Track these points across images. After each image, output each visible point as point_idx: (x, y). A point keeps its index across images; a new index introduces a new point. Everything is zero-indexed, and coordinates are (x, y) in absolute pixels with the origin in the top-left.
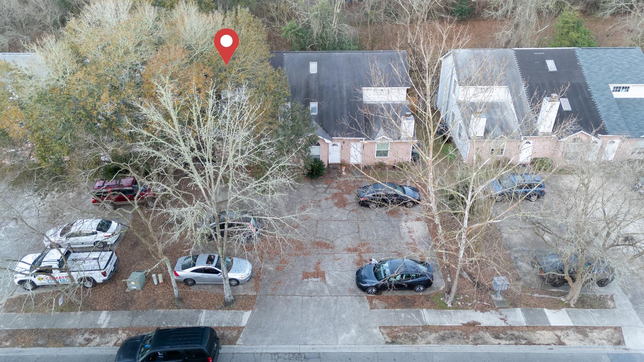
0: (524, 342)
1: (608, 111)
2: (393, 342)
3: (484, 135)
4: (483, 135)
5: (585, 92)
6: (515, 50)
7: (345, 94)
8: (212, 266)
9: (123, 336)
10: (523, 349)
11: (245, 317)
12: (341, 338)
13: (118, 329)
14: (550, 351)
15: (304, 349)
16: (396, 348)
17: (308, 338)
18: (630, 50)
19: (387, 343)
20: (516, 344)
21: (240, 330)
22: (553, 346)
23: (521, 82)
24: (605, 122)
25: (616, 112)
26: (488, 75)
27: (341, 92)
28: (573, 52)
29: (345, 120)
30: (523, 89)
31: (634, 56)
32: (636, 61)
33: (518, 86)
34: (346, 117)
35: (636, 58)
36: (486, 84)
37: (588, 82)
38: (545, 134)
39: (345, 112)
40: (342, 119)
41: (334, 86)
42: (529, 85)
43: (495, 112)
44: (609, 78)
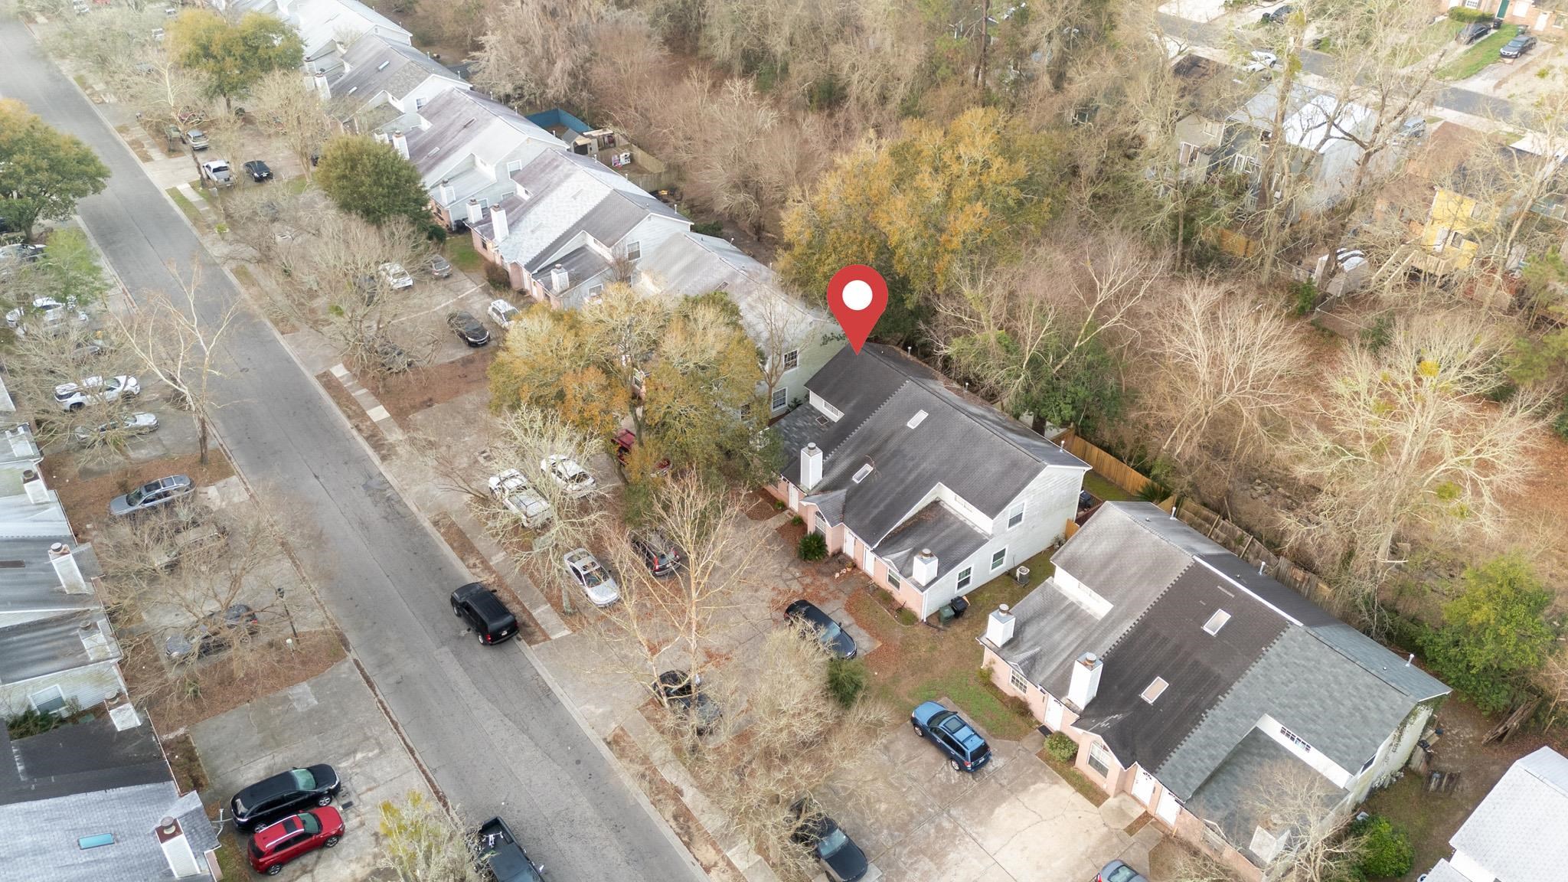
0: (686, 839)
1: (1204, 747)
2: (609, 744)
3: (1004, 646)
4: (999, 645)
5: (1211, 696)
6: (1196, 562)
8: (583, 573)
9: (486, 579)
10: (677, 843)
11: (561, 632)
12: (587, 707)
13: (494, 572)
14: (690, 865)
15: (557, 690)
16: (604, 750)
17: (570, 686)
18: (1393, 692)
19: (605, 740)
20: (678, 834)
21: (547, 638)
22: (698, 864)
23: (1139, 614)
24: (1175, 756)
25: (1212, 757)
26: (1108, 571)
27: (910, 472)
28: (1284, 625)
29: (876, 512)
30: (1126, 627)
31: (1384, 705)
32: (1374, 715)
33: (1126, 616)
34: (882, 507)
35: (1381, 712)
36: (1089, 584)
37: (1236, 686)
38: (1070, 706)
39: (888, 501)
40: (876, 507)
41: (913, 459)
42: (1142, 626)
43: (1071, 630)
44: (1281, 705)
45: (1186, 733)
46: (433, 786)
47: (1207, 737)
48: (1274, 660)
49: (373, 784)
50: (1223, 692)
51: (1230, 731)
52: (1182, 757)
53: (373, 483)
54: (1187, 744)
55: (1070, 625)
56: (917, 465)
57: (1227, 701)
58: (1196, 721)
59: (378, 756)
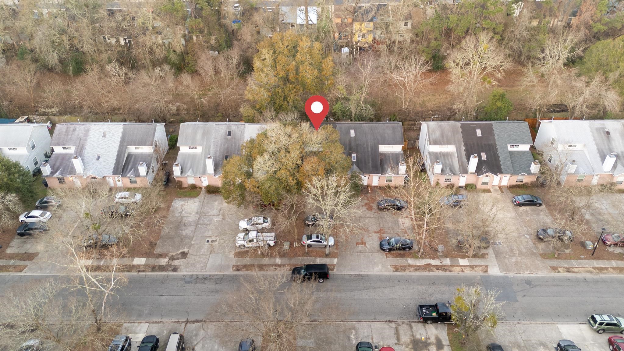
0: (448, 271)
2: (396, 271)
4: (440, 173)
5: (495, 149)
6: (461, 123)
7: (370, 149)
8: (319, 240)
10: (448, 274)
11: (335, 261)
12: (375, 269)
14: (458, 275)
15: (361, 273)
16: (398, 273)
17: (362, 269)
19: (394, 271)
20: (445, 272)
21: (334, 266)
22: (460, 273)
23: (462, 143)
24: (502, 166)
25: (509, 161)
26: (445, 138)
27: (367, 148)
28: (491, 124)
29: (370, 164)
30: (463, 147)
31: (524, 127)
32: (524, 130)
33: (460, 145)
34: (371, 162)
35: (524, 129)
36: (444, 144)
37: (497, 143)
38: (471, 173)
39: (370, 159)
40: (369, 163)
41: (364, 144)
42: (466, 145)
43: (448, 158)
44: (508, 141)
45: (499, 160)
46: (382, 322)
47: (503, 158)
48: (497, 132)
49: (370, 337)
50: (496, 146)
51: (505, 153)
52: (504, 165)
53: (188, 279)
54: (502, 162)
55: (446, 157)
56: (367, 145)
57: (498, 147)
58: (498, 156)
59: (356, 332)
